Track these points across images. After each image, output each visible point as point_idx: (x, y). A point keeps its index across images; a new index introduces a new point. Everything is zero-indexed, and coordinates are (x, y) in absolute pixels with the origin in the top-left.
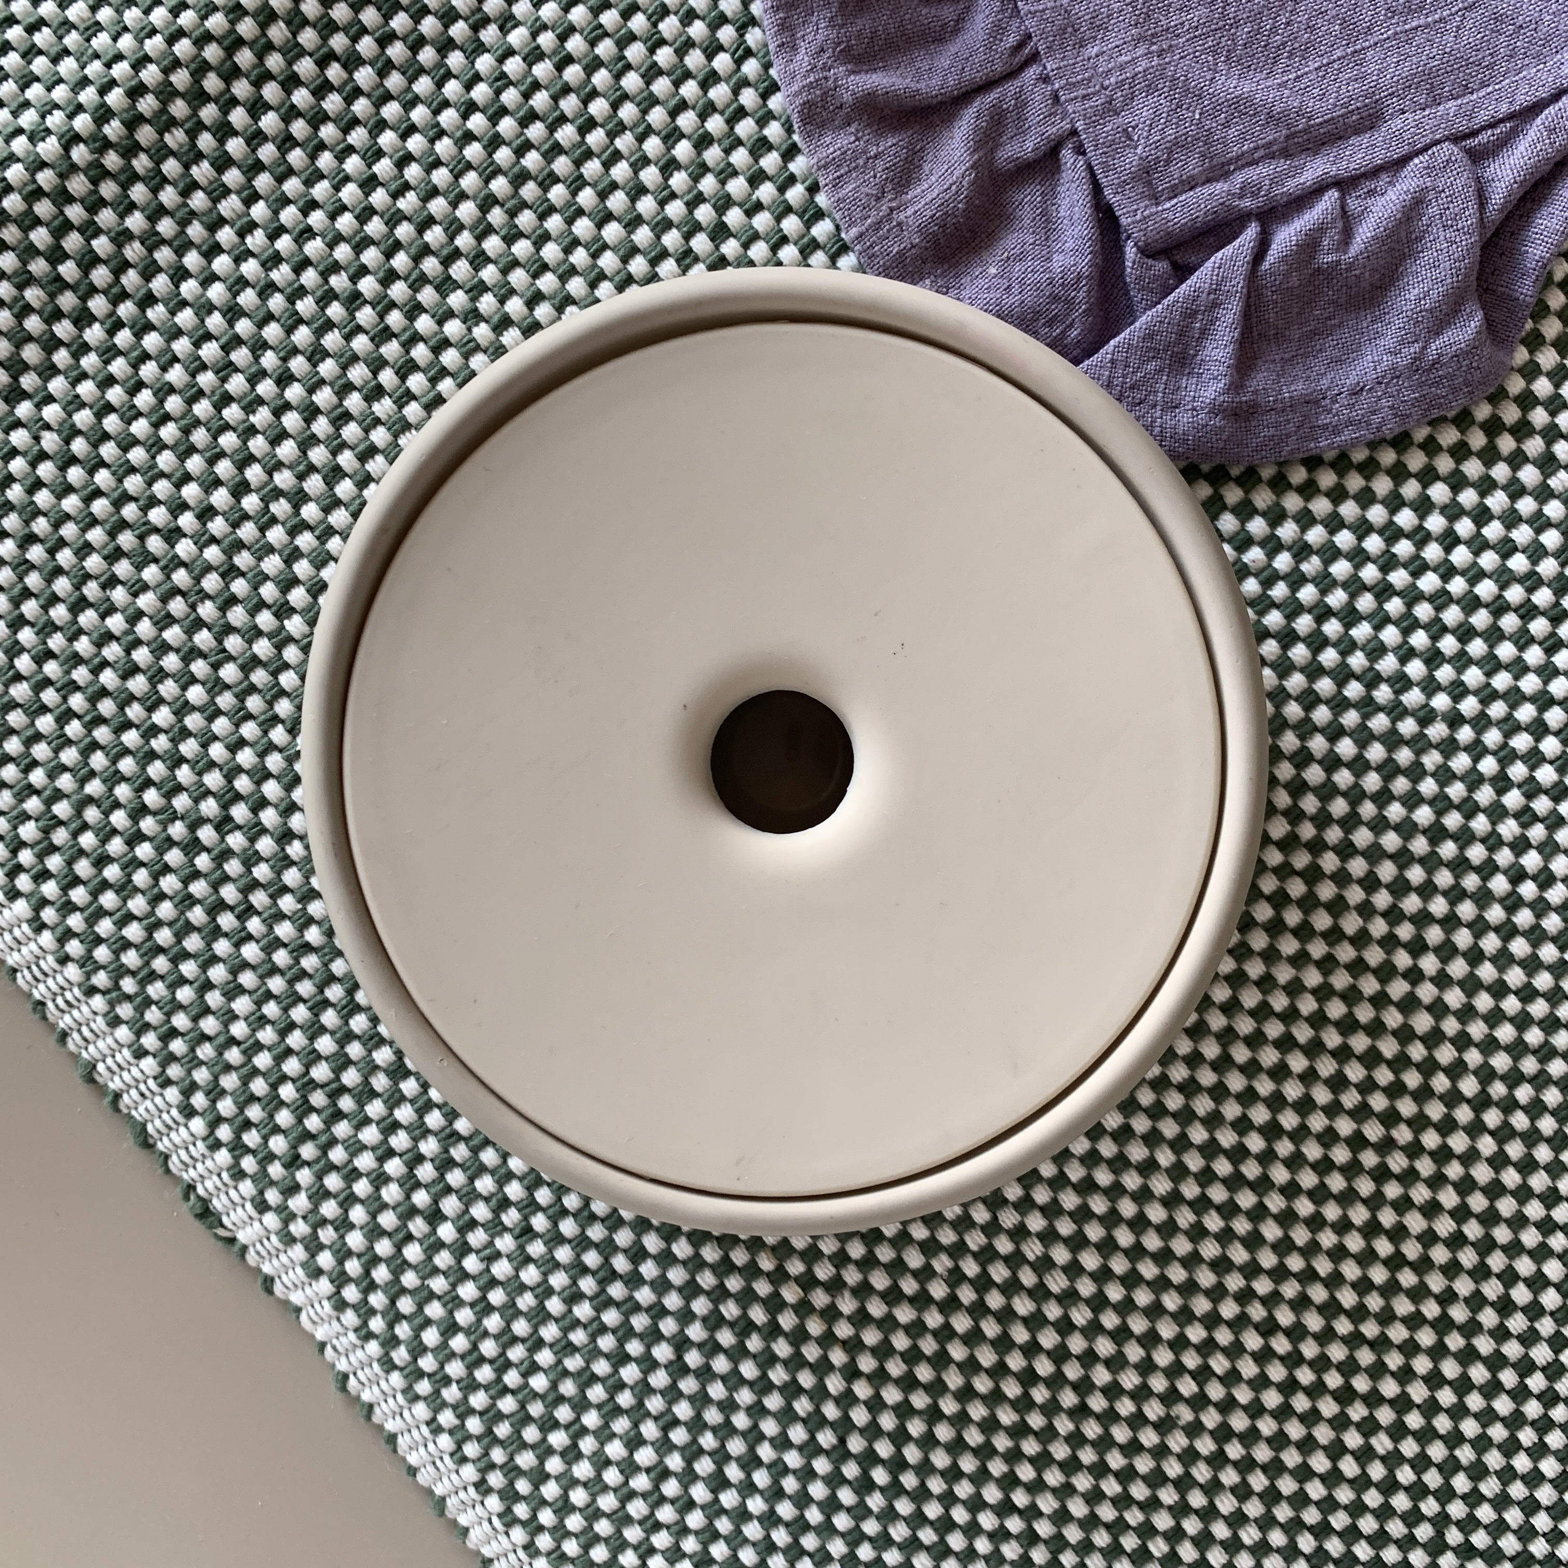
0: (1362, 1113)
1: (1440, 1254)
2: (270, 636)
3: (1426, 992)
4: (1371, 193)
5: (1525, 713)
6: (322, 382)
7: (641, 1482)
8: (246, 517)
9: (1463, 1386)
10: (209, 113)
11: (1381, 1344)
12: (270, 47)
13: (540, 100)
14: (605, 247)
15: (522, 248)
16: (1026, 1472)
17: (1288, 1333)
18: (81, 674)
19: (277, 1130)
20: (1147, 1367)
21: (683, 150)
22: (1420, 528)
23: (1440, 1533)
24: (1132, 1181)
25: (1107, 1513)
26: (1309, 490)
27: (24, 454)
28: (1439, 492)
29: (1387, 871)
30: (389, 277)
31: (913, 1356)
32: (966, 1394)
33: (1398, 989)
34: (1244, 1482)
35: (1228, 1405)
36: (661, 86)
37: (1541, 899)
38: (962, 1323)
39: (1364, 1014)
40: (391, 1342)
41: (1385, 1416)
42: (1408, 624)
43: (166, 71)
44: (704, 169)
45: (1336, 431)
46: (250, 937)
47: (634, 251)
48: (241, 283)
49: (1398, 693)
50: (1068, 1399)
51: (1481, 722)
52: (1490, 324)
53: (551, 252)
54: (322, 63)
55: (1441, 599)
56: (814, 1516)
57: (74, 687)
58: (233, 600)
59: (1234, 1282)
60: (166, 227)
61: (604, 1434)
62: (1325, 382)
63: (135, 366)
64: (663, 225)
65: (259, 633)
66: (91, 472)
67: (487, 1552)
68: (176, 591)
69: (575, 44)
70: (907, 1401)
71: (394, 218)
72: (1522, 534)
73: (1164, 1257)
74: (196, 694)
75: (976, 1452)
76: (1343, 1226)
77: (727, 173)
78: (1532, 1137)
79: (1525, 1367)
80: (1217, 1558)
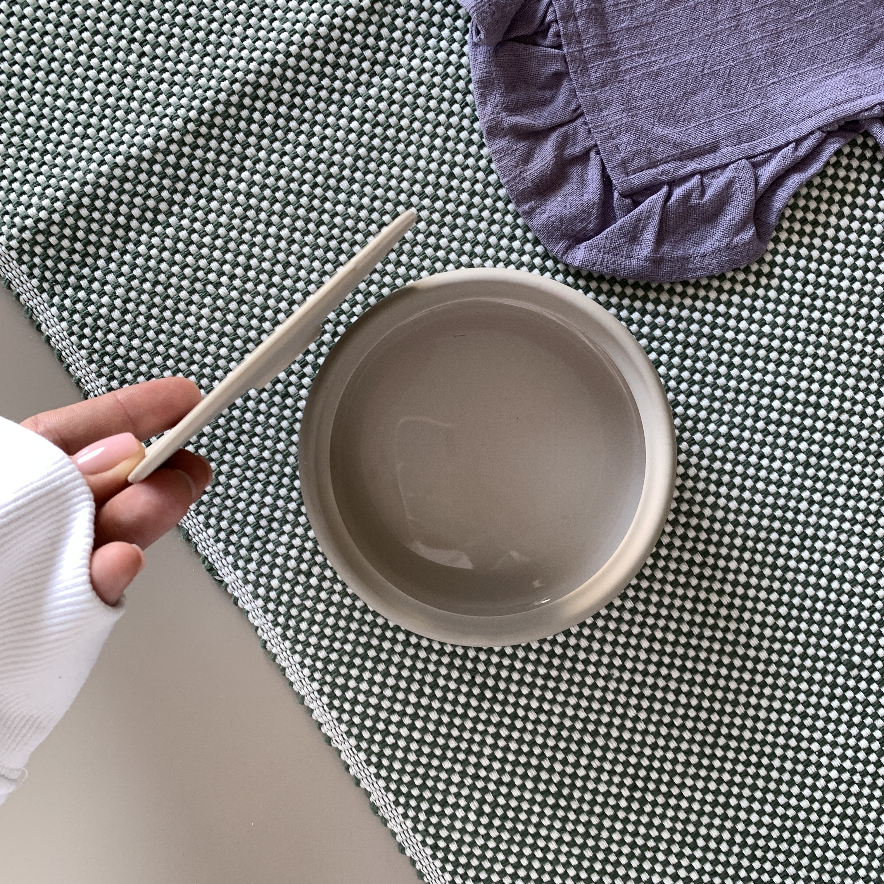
0: (693, 551)
1: (724, 612)
2: (256, 329)
3: (722, 502)
4: (713, 177)
5: (767, 390)
6: (284, 226)
7: (388, 692)
8: (249, 280)
9: (731, 667)
10: (245, 113)
11: (698, 648)
12: (272, 88)
13: (381, 118)
14: (404, 179)
15: (370, 177)
17: (660, 641)
18: (175, 340)
19: (245, 535)
20: (601, 652)
21: (438, 142)
22: (727, 313)
23: (719, 729)
25: (582, 714)
26: (683, 295)
27: (157, 248)
28: (736, 299)
29: (707, 451)
30: (315, 185)
32: (526, 660)
33: (710, 500)
34: (639, 704)
36: (431, 116)
37: (770, 466)
39: (696, 509)
40: (286, 627)
41: (699, 678)
42: (721, 352)
43: (229, 96)
44: (446, 150)
45: (695, 271)
46: (239, 454)
47: (416, 182)
48: (253, 184)
49: (715, 379)
50: (568, 664)
51: (749, 393)
52: (758, 233)
53: (382, 180)
54: (293, 96)
55: (735, 342)
56: (460, 710)
57: (171, 345)
58: (241, 314)
59: (639, 619)
60: (223, 158)
61: (374, 671)
62: (691, 251)
63: (206, 214)
64: (428, 172)
65: (252, 328)
66: (185, 257)
67: (321, 720)
68: (218, 308)
69: (397, 96)
70: (501, 662)
71: (318, 162)
72: (769, 318)
74: (223, 351)
75: (529, 685)
76: (684, 597)
77: (455, 153)
78: (763, 565)
79: (757, 660)
80: (626, 735)
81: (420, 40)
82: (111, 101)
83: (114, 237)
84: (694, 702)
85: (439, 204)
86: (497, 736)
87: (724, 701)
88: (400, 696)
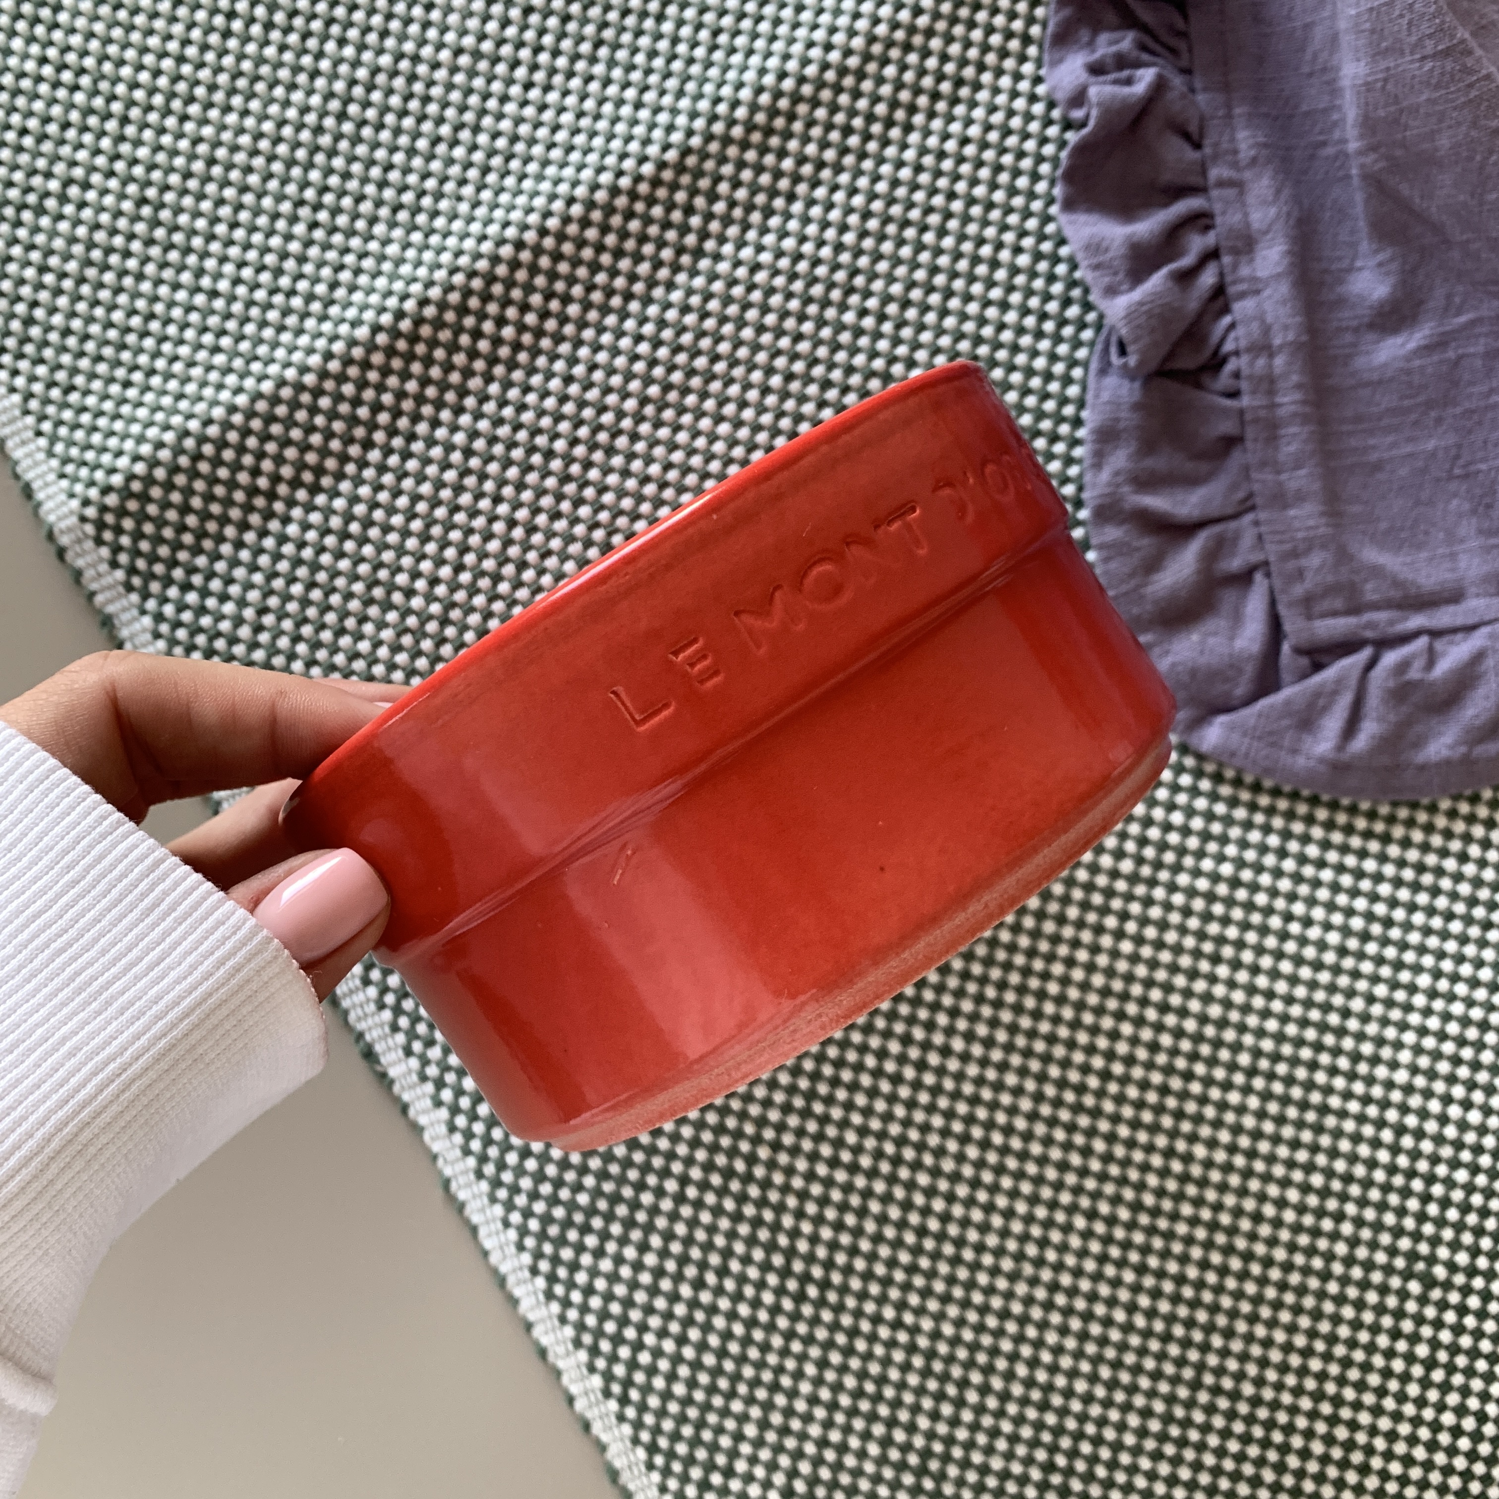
0: (1169, 1070)
1: (1215, 1176)
3: (1219, 991)
6: (522, 504)
7: (645, 1278)
8: (460, 586)
9: (1223, 1271)
10: (469, 321)
12: (514, 284)
13: (686, 339)
14: (718, 438)
15: (664, 433)
16: (914, 1300)
17: (1105, 1220)
20: (1005, 1233)
21: (776, 381)
23: (1199, 1375)
24: (1006, 1099)
25: (968, 1335)
27: (317, 529)
29: (1198, 904)
30: (574, 442)
31: (844, 1207)
32: (878, 1238)
33: (1200, 986)
34: (1065, 1323)
36: (766, 338)
37: (1303, 935)
38: (879, 1187)
39: (1175, 1001)
40: (483, 1159)
41: (1168, 1287)
43: (445, 292)
44: (788, 395)
47: (737, 442)
48: (476, 434)
49: (1215, 785)
50: (948, 1249)
51: (1271, 812)
54: (547, 298)
56: (763, 1316)
58: (445, 640)
59: (1071, 1179)
60: (431, 392)
61: (623, 1241)
63: (399, 479)
64: (757, 428)
66: (360, 545)
67: (531, 1317)
68: (407, 630)
69: (713, 305)
70: (836, 1238)
73: (1023, 1156)
75: (880, 1281)
76: (1150, 1148)
77: (802, 399)
78: (1285, 1100)
79: (1268, 1262)
80: (1041, 1376)
81: (756, 217)
82: (260, 295)
83: (248, 508)
86: (823, 1364)
87: (1209, 1329)
88: (666, 1285)
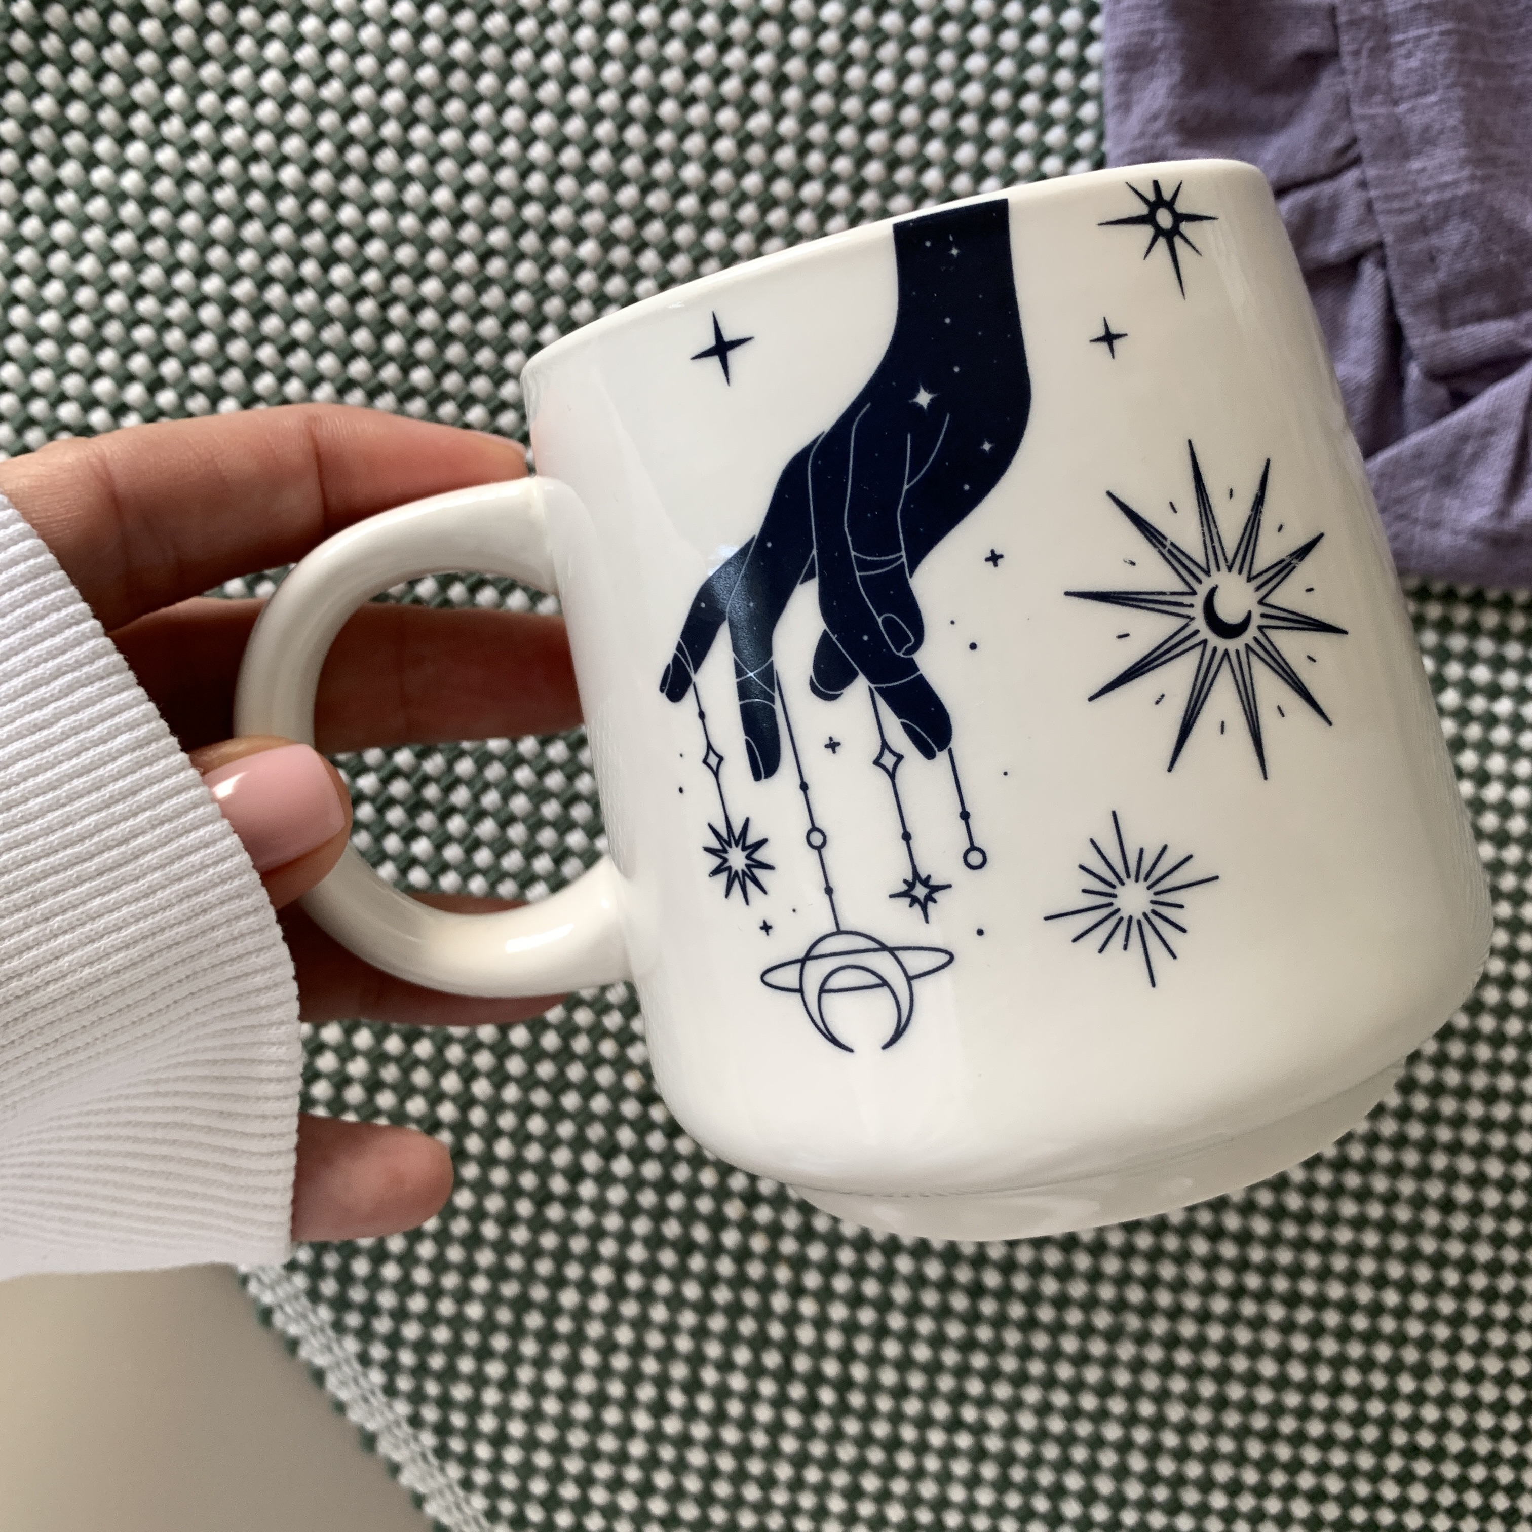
1: (1384, 1156)
5: (1460, 614)
6: (241, 274)
7: (581, 1411)
9: (1407, 1286)
14: (536, 137)
15: (450, 138)
17: (1235, 1238)
20: (1094, 1276)
21: (616, 40)
23: (1386, 1434)
25: (1056, 1425)
30: (312, 167)
31: (859, 1272)
32: (914, 1309)
34: (1193, 1389)
35: (1176, 1313)
37: (1478, 797)
40: (318, 1273)
41: (1332, 1318)
44: (637, 60)
47: (566, 141)
48: (154, 173)
50: (1017, 1311)
56: (759, 1439)
60: (76, 111)
61: (542, 1363)
63: (44, 256)
64: (595, 116)
67: (421, 1489)
70: (853, 1317)
75: (924, 1368)
77: (660, 65)
78: (1472, 1036)
79: (1467, 1265)
80: (1166, 1467)
84: (1324, 1375)
85: (628, 195)
86: (854, 1493)
87: (1394, 1368)
88: (612, 1416)
